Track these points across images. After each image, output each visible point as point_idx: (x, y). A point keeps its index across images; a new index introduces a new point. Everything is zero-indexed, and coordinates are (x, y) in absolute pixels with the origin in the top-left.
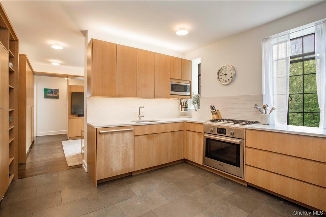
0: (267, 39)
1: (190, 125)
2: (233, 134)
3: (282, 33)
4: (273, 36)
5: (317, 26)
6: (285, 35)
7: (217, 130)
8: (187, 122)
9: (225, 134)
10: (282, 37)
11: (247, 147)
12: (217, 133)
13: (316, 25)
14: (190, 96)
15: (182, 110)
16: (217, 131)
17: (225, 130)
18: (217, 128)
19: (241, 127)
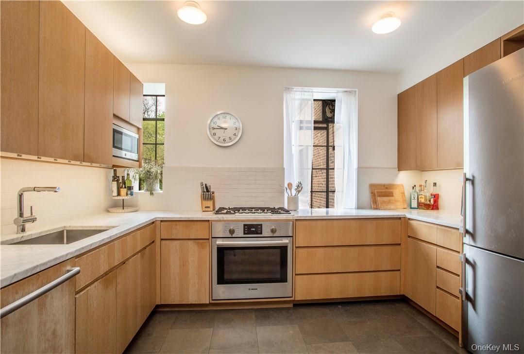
0: (288, 89)
1: (174, 226)
2: (273, 231)
3: (306, 89)
4: (295, 89)
5: (338, 94)
6: (309, 92)
7: (244, 228)
8: (161, 221)
9: (261, 233)
10: (306, 93)
11: (298, 247)
12: (244, 234)
13: (338, 92)
14: (138, 163)
15: (119, 194)
16: (244, 231)
17: (260, 227)
18: (244, 225)
19: (288, 218)
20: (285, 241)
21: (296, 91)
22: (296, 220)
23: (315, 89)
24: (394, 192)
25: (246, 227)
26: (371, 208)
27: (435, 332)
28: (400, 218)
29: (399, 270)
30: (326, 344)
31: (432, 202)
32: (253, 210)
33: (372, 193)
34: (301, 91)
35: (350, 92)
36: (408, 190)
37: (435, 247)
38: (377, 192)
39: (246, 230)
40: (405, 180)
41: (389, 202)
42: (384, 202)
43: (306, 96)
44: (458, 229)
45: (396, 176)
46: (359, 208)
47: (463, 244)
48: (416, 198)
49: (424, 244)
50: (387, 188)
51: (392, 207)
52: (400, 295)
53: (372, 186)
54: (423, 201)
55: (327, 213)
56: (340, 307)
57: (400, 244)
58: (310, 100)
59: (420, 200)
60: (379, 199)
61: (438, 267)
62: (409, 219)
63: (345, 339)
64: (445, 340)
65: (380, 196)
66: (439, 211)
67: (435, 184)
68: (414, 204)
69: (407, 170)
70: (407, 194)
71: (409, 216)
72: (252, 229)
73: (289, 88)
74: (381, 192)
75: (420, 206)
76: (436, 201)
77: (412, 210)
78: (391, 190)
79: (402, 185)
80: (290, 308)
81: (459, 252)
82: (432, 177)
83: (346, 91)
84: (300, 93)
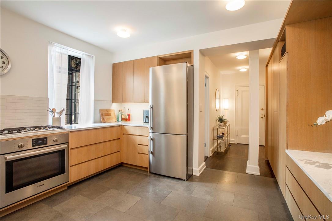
2: (56, 141)
4: (56, 44)
5: (84, 56)
6: (65, 49)
9: (47, 144)
11: (72, 149)
12: (33, 146)
13: (83, 54)
17: (46, 139)
18: (33, 140)
19: (65, 131)
20: (64, 146)
21: (56, 46)
22: (70, 132)
23: (70, 49)
24: (111, 113)
25: (34, 141)
26: (101, 122)
27: (139, 172)
28: (120, 126)
29: (120, 151)
30: (102, 195)
31: (128, 118)
32: (26, 129)
33: (101, 114)
34: (60, 47)
35: (90, 56)
36: (116, 112)
37: (137, 136)
38: (104, 114)
39: (34, 143)
40: (115, 107)
41: (110, 119)
42: (107, 119)
43: (64, 51)
44: (147, 127)
45: (111, 105)
46: (94, 123)
47: (149, 132)
48: (121, 116)
49: (131, 136)
50: (108, 112)
51: (111, 121)
52: (121, 163)
53: (101, 110)
54: (124, 117)
55: (71, 127)
56: (95, 178)
57: (120, 138)
58: (66, 55)
59: (122, 117)
60: (105, 117)
61: (139, 144)
62: (124, 126)
63: (109, 189)
64: (143, 173)
65: (105, 116)
66: (130, 121)
67: (129, 110)
68: (120, 119)
69: (117, 102)
70: (116, 114)
71: (123, 124)
72: (39, 142)
73: (52, 43)
74: (106, 114)
75: (122, 119)
76: (129, 117)
77: (119, 122)
78: (110, 113)
79: (114, 110)
80: (66, 189)
81: (147, 136)
82: (127, 106)
83: (88, 55)
84: (60, 48)
